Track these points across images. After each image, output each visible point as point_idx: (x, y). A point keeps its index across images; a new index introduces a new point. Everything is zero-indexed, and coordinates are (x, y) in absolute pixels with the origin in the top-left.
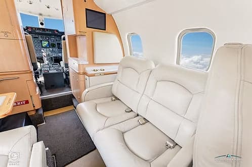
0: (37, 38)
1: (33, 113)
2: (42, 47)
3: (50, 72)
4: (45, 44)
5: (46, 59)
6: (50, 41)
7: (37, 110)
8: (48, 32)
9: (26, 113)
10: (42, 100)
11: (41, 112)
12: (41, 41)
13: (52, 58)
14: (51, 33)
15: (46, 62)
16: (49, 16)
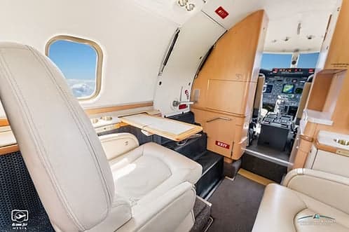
0: (281, 81)
1: (229, 161)
2: (283, 92)
3: (272, 124)
4: (288, 88)
5: (278, 107)
6: (297, 85)
7: (234, 161)
8: (298, 73)
9: (223, 157)
10: (244, 153)
11: (236, 165)
12: (285, 84)
13: (286, 107)
14: (302, 73)
15: (277, 111)
16: (309, 50)
